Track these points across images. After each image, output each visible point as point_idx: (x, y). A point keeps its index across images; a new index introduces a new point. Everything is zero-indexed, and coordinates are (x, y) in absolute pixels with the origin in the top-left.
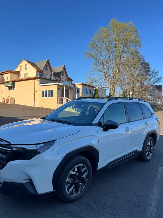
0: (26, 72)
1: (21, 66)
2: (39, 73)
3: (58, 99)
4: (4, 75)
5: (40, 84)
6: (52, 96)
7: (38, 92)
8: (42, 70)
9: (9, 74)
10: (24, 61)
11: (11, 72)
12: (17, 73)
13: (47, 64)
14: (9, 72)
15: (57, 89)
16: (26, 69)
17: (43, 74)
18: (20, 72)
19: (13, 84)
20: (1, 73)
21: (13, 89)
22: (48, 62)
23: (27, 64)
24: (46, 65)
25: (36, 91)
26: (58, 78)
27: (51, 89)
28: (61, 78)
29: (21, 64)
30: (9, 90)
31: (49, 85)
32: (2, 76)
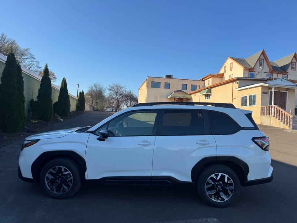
0: (231, 73)
1: (226, 66)
2: (248, 71)
3: (262, 107)
4: (205, 81)
5: (239, 87)
6: (254, 104)
7: (236, 99)
8: (253, 67)
9: (211, 79)
10: (229, 59)
11: (213, 76)
12: (220, 76)
13: (262, 57)
14: (210, 76)
15: (261, 93)
16: (231, 69)
17: (255, 72)
18: (224, 74)
19: (210, 91)
20: (202, 79)
21: (210, 98)
22: (263, 53)
23: (232, 63)
24: (259, 59)
25: (235, 98)
26: (283, 74)
27: (253, 94)
28: (288, 74)
29: (226, 64)
30: (206, 99)
31: (250, 88)
32: (203, 82)
